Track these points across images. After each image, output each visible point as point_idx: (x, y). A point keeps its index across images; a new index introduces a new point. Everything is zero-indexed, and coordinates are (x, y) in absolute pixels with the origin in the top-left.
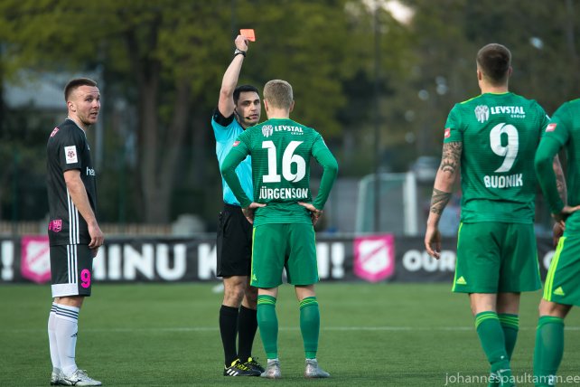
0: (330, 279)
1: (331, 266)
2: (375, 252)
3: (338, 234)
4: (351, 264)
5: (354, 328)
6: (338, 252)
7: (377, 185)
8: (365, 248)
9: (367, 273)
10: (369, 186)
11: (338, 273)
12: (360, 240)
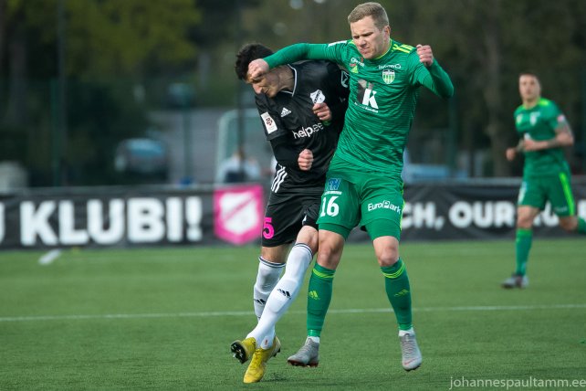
0: (185, 242)
1: (185, 226)
2: (240, 207)
3: (194, 186)
4: (210, 223)
5: (216, 314)
6: (195, 208)
7: (241, 123)
8: (228, 202)
9: (231, 234)
10: (230, 124)
11: (195, 234)
12: (221, 193)
